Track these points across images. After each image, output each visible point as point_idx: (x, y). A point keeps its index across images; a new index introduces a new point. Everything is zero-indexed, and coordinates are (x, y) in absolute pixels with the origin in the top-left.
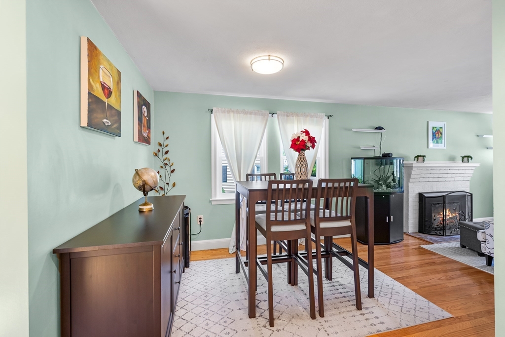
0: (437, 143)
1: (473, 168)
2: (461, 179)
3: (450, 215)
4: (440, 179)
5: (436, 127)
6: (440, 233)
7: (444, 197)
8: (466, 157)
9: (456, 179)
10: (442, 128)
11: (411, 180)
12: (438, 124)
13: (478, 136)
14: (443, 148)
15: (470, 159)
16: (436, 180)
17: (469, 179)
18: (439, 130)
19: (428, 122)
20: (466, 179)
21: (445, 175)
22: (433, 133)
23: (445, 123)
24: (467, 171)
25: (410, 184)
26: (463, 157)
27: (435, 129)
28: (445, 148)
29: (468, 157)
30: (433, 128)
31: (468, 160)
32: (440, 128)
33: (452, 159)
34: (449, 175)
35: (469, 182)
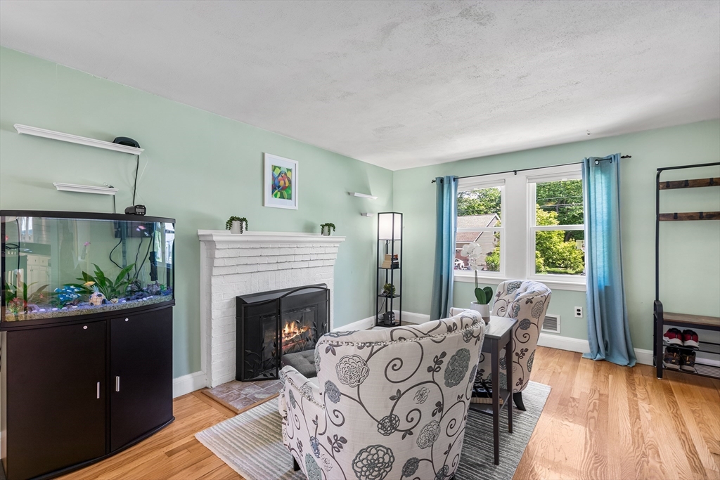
0: (282, 197)
1: (338, 245)
2: (320, 263)
3: (297, 331)
4: (280, 266)
5: (280, 168)
6: (272, 375)
7: (279, 300)
8: (327, 225)
9: (312, 264)
10: (290, 170)
11: (215, 271)
12: (285, 163)
13: (349, 194)
14: (293, 207)
15: (332, 229)
16: (275, 267)
17: (332, 262)
18: (285, 174)
19: (263, 154)
20: (327, 263)
21: (292, 259)
22: (274, 178)
23: (297, 162)
24: (328, 250)
25: (214, 280)
26: (323, 226)
27: (277, 172)
28: (297, 208)
29: (330, 225)
30: (274, 168)
31: (329, 230)
32: (288, 170)
33: (309, 229)
34: (297, 258)
35: (333, 267)
